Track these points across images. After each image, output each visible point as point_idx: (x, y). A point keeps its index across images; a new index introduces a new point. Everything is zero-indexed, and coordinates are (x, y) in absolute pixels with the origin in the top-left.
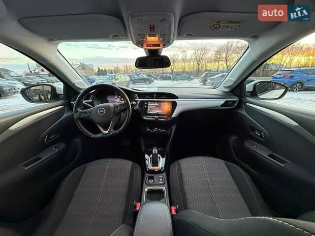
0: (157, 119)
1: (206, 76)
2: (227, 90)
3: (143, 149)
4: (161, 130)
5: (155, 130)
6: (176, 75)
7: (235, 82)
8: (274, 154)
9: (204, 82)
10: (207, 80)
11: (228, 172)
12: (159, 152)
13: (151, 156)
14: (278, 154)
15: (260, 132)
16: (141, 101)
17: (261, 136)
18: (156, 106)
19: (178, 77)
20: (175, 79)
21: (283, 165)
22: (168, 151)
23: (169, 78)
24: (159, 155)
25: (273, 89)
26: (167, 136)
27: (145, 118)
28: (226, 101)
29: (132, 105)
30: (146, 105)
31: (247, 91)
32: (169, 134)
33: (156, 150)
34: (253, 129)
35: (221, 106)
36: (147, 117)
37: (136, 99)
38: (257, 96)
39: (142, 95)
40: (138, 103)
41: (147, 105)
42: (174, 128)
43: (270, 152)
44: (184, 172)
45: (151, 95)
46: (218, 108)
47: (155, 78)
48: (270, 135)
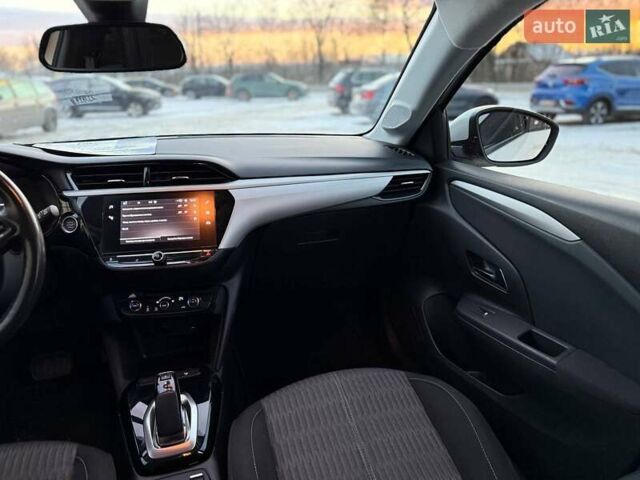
0: (163, 263)
1: (347, 84)
2: (395, 140)
3: (122, 382)
4: (184, 302)
5: (163, 302)
6: (246, 79)
7: (415, 114)
8: (535, 330)
9: (343, 102)
10: (349, 98)
11: (418, 408)
12: (183, 386)
13: (154, 404)
14: (544, 330)
15: (495, 267)
16: (90, 199)
17: (499, 280)
18: (156, 214)
19: (252, 87)
20: (242, 94)
21: (553, 361)
22: (219, 374)
23: (219, 91)
24: (183, 398)
25: (527, 129)
26: (208, 321)
27: (113, 264)
28: (395, 177)
29: (46, 222)
30: (111, 212)
31: (452, 140)
32: (217, 310)
33: (172, 381)
34: (478, 260)
35: (379, 195)
36: (121, 261)
37: (66, 194)
38: (482, 155)
39: (93, 173)
40: (79, 204)
41: (117, 212)
42: (234, 285)
43: (525, 327)
44: (280, 439)
45: (129, 172)
46: (374, 202)
47: (163, 91)
48: (521, 276)
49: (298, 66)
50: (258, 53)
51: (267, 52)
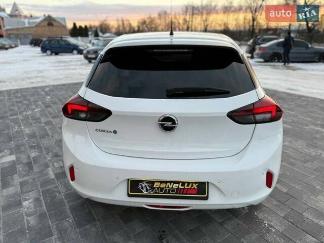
49: (240, 32)
50: (220, 25)
51: (225, 24)
